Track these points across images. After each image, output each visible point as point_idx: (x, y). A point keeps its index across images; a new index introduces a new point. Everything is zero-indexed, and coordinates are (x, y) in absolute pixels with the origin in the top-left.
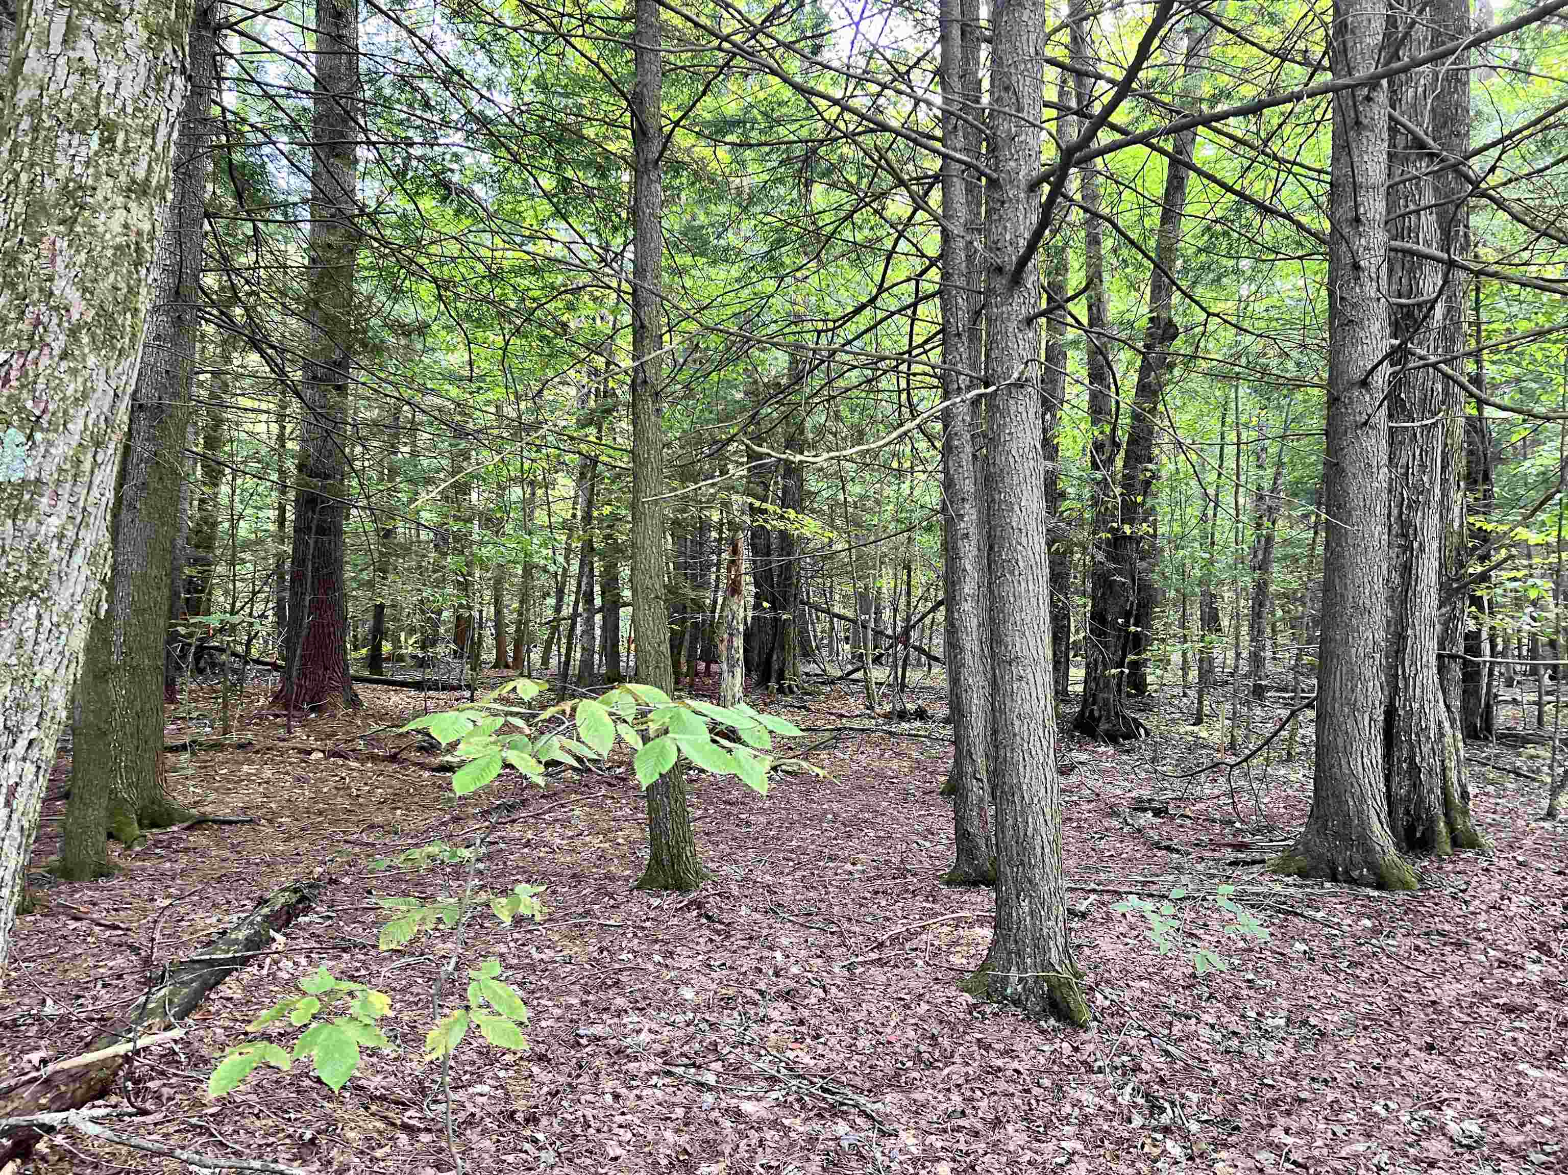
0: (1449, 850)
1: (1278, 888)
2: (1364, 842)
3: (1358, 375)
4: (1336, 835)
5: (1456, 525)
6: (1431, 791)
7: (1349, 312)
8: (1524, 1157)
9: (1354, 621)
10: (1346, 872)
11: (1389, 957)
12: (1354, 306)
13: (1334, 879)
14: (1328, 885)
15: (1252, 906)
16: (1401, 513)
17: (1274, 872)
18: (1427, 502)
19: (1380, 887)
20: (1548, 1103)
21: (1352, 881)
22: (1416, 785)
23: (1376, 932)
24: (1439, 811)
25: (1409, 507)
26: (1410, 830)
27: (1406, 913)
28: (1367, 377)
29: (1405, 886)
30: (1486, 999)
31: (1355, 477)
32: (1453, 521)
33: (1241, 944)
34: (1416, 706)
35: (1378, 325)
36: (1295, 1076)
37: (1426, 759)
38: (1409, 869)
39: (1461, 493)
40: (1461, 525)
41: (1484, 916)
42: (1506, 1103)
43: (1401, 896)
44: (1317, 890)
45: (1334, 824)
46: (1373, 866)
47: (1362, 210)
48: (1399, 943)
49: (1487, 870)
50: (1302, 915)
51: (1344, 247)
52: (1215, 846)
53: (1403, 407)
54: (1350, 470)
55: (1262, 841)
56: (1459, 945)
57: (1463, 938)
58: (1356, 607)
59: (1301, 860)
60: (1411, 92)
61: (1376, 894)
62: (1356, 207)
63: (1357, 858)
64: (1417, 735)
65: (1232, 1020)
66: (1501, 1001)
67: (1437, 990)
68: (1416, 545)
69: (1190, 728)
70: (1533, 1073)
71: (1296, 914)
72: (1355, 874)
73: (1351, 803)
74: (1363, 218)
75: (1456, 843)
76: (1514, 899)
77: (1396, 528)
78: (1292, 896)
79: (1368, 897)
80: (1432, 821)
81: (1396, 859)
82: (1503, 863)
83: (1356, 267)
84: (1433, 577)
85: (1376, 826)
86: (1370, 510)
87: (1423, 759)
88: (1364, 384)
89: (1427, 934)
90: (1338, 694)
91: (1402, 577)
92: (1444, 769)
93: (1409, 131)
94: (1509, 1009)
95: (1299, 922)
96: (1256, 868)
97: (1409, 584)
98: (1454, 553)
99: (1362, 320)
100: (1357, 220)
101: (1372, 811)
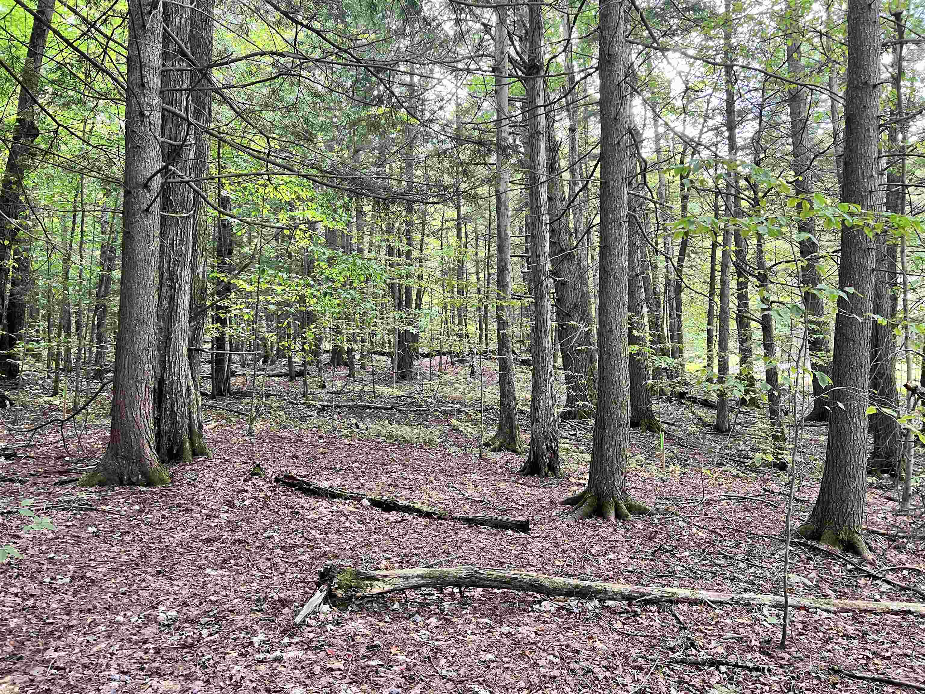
0: (191, 458)
1: (83, 495)
2: (141, 459)
3: (143, 181)
4: (124, 458)
5: (201, 276)
6: (182, 426)
7: (138, 141)
8: (197, 622)
9: (137, 328)
10: (129, 479)
11: (146, 525)
12: (140, 137)
13: (121, 484)
14: (117, 488)
15: (63, 510)
16: (169, 267)
17: (83, 486)
18: (184, 262)
19: (148, 485)
20: (217, 588)
21: (131, 484)
22: (174, 423)
23: (140, 511)
24: (186, 437)
25: (174, 263)
26: (170, 450)
27: (161, 497)
28: (148, 182)
29: (162, 481)
30: (197, 538)
31: (139, 241)
32: (199, 274)
33: (51, 536)
34: (175, 378)
35: (154, 153)
36: (68, 613)
37: (181, 408)
38: (165, 473)
39: (203, 259)
40: (203, 277)
41: (203, 492)
42: (195, 594)
43: (159, 488)
44: (110, 493)
45: (122, 452)
46: (144, 474)
47: (146, 80)
48: (153, 516)
49: (209, 467)
50: (96, 510)
51: (134, 101)
52: (46, 474)
53: (171, 204)
54: (137, 237)
55: (81, 467)
56: (187, 511)
57: (190, 506)
58: (138, 320)
59: (101, 476)
60: (178, 20)
61: (145, 489)
62: (142, 77)
63: (136, 469)
64: (176, 395)
65: (32, 587)
66: (204, 537)
67: (171, 539)
68: (177, 286)
69: (46, 399)
70: (213, 573)
71: (92, 510)
72: (134, 479)
73: (133, 437)
74: (146, 86)
75: (195, 454)
76: (220, 480)
77: (166, 275)
78: (92, 499)
79: (140, 492)
80: (182, 443)
81: (158, 467)
82: (217, 462)
83: (142, 114)
84: (187, 305)
85: (148, 451)
86: (148, 262)
87: (178, 408)
88: (146, 186)
89: (171, 507)
90: (126, 372)
91: (169, 303)
92: (190, 413)
93: (177, 43)
94: (208, 541)
95: (93, 514)
96: (70, 485)
97: (173, 308)
98: (199, 292)
99: (145, 148)
100: (143, 85)
101: (145, 441)
